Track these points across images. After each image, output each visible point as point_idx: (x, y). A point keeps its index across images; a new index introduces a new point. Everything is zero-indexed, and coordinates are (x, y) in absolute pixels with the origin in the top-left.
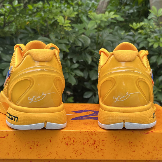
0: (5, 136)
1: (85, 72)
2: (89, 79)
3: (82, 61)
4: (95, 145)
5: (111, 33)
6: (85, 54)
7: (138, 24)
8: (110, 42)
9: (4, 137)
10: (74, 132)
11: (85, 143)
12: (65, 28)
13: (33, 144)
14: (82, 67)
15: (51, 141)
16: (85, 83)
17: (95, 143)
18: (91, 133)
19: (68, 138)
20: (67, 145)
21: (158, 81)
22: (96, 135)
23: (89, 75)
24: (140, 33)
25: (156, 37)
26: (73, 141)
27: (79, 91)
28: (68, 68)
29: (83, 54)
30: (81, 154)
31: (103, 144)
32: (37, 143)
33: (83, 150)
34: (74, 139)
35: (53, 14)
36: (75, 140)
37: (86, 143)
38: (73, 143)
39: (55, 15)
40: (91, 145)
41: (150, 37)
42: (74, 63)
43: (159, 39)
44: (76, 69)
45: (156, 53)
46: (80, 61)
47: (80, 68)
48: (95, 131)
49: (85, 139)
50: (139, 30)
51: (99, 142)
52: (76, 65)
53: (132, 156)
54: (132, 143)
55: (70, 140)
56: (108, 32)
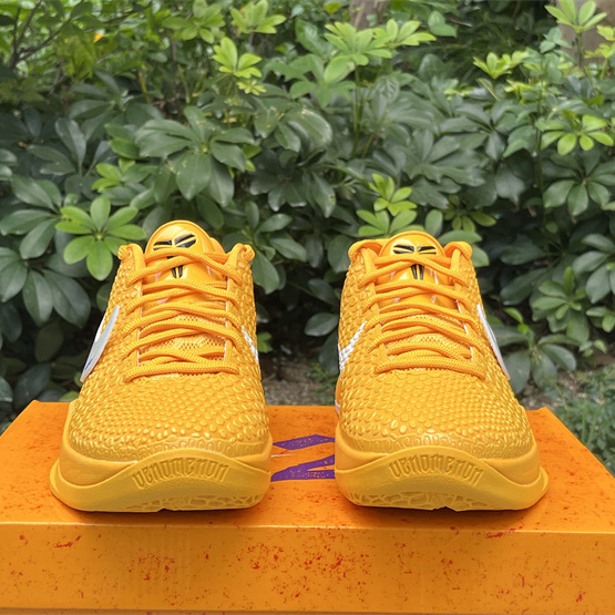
0: (73, 540)
1: (311, 243)
2: (326, 267)
3: (302, 204)
4: (341, 568)
5: (405, 88)
6: (312, 179)
7: (506, 57)
8: (403, 129)
9: (69, 544)
10: (277, 529)
11: (311, 562)
12: (241, 86)
13: (155, 565)
14: (302, 224)
15: (207, 557)
16: (313, 283)
17: (339, 564)
18: (329, 532)
19: (258, 549)
20: (257, 567)
21: (572, 272)
22: (345, 540)
23: (325, 252)
24: (511, 95)
25: (566, 114)
26: (276, 557)
27: (290, 308)
28: (253, 231)
29: (305, 179)
30: (297, 596)
31: (365, 567)
32: (168, 561)
33: (303, 582)
34: (276, 550)
35: (197, 24)
36: (281, 555)
37: (315, 562)
38: (275, 564)
39: (203, 27)
40: (328, 569)
41: (546, 112)
42: (273, 213)
43: (580, 117)
44: (278, 234)
45: (568, 173)
46: (293, 205)
47: (294, 228)
48: (342, 527)
49: (312, 551)
50: (509, 81)
51: (352, 560)
52: (281, 221)
53: (449, 601)
54: (451, 562)
55: (264, 555)
56: (398, 85)
